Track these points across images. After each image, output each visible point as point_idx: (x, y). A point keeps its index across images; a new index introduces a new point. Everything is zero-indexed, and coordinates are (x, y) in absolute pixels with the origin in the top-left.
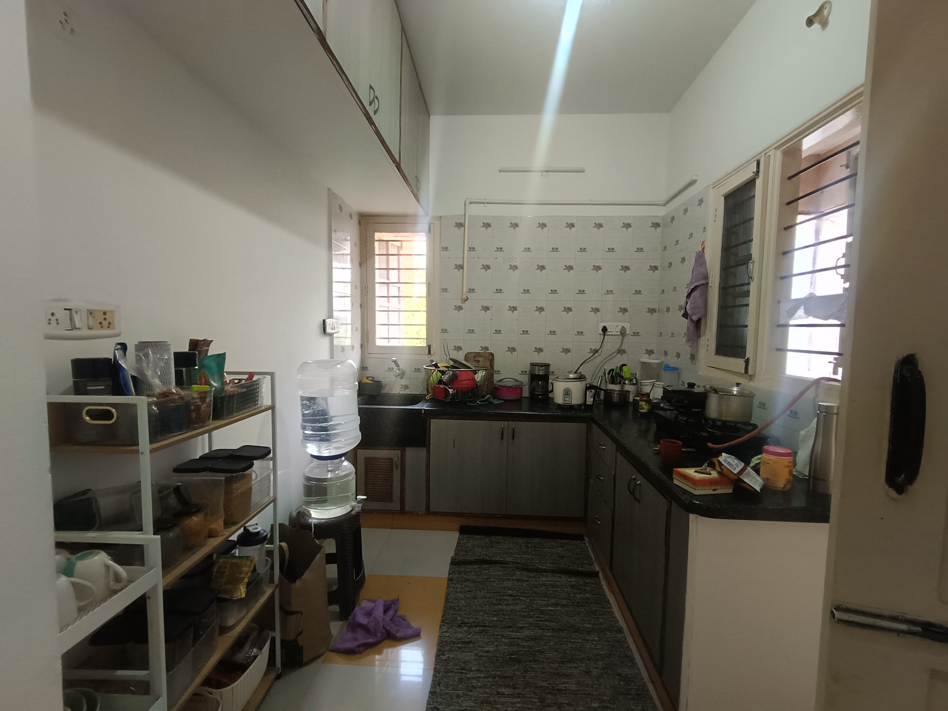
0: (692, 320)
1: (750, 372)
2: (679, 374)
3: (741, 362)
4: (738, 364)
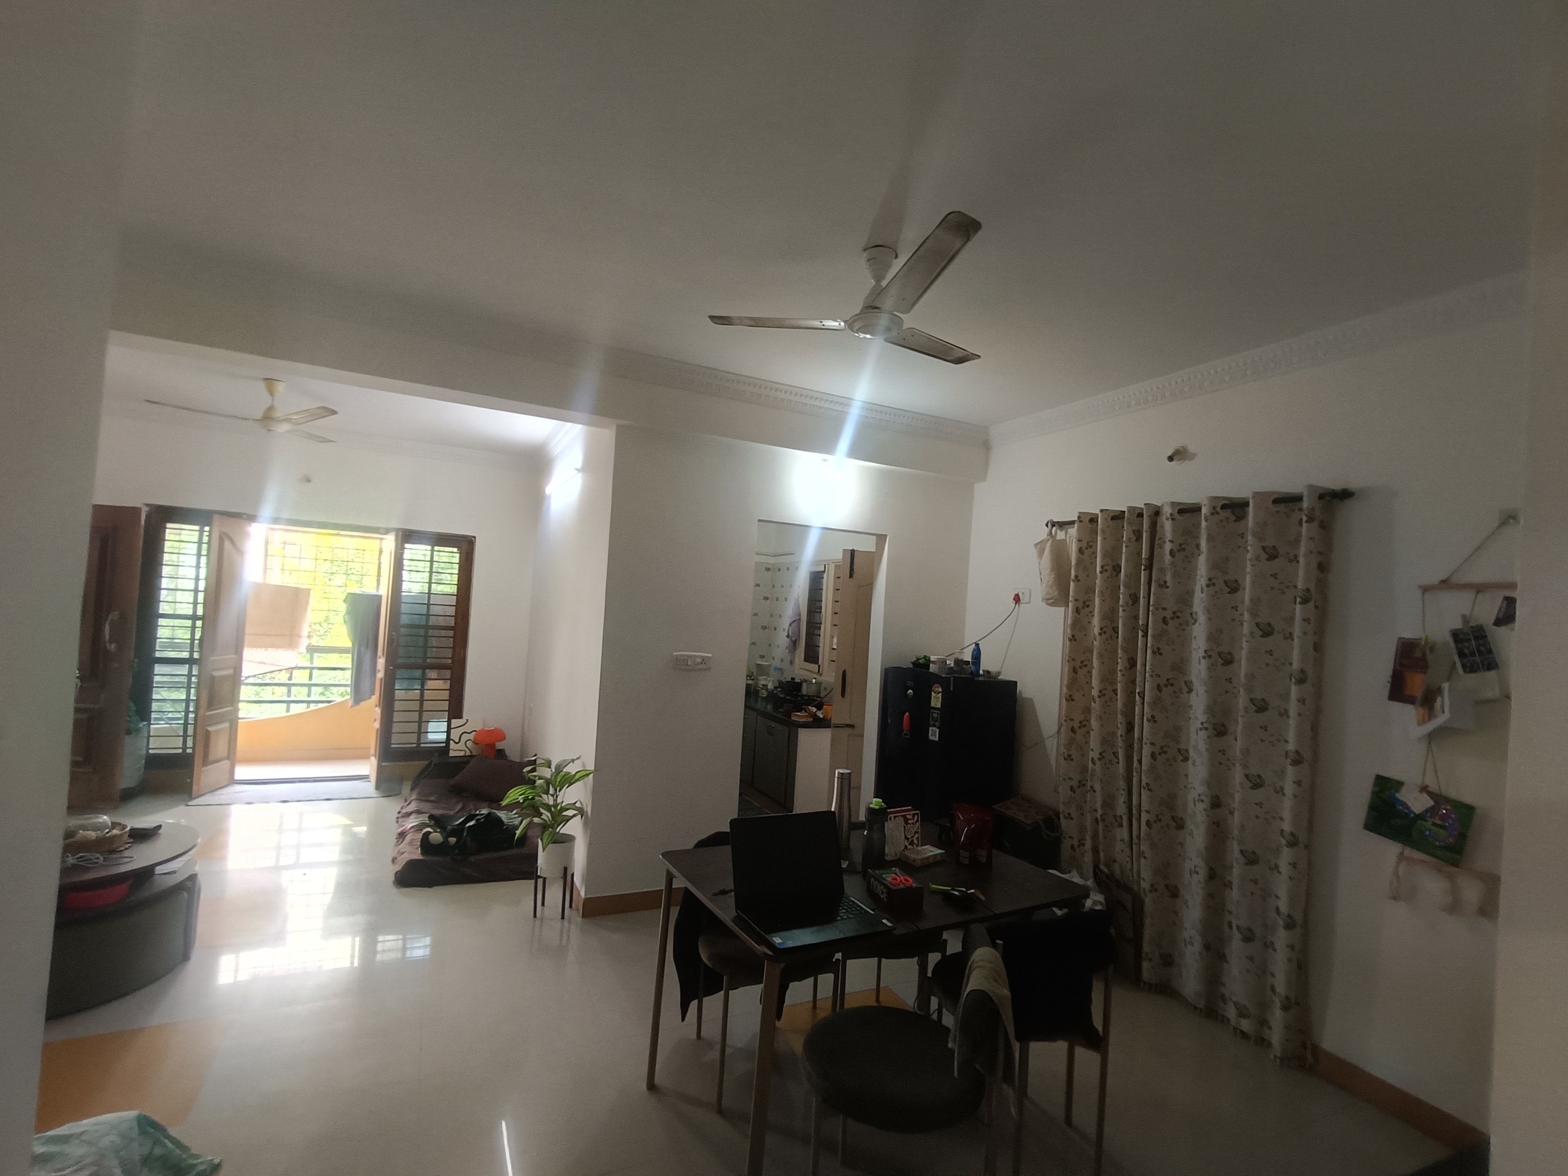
0: (792, 640)
1: (821, 672)
2: (783, 673)
3: (817, 666)
4: (814, 667)
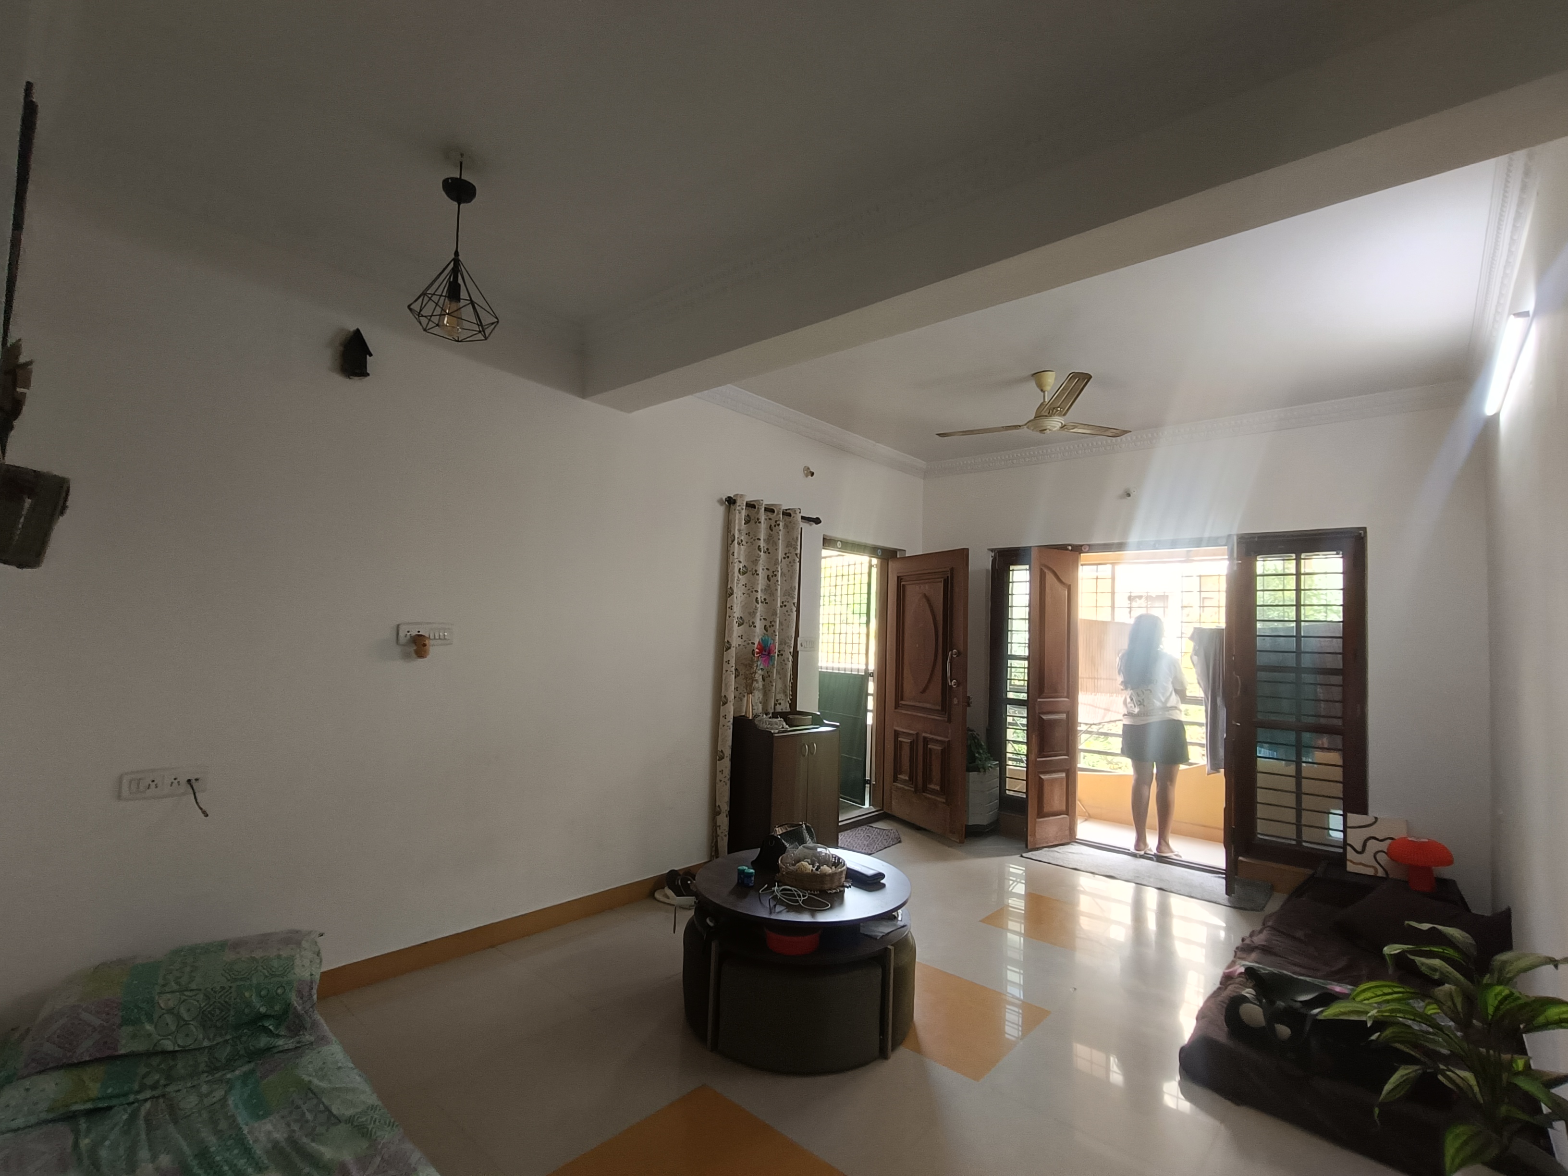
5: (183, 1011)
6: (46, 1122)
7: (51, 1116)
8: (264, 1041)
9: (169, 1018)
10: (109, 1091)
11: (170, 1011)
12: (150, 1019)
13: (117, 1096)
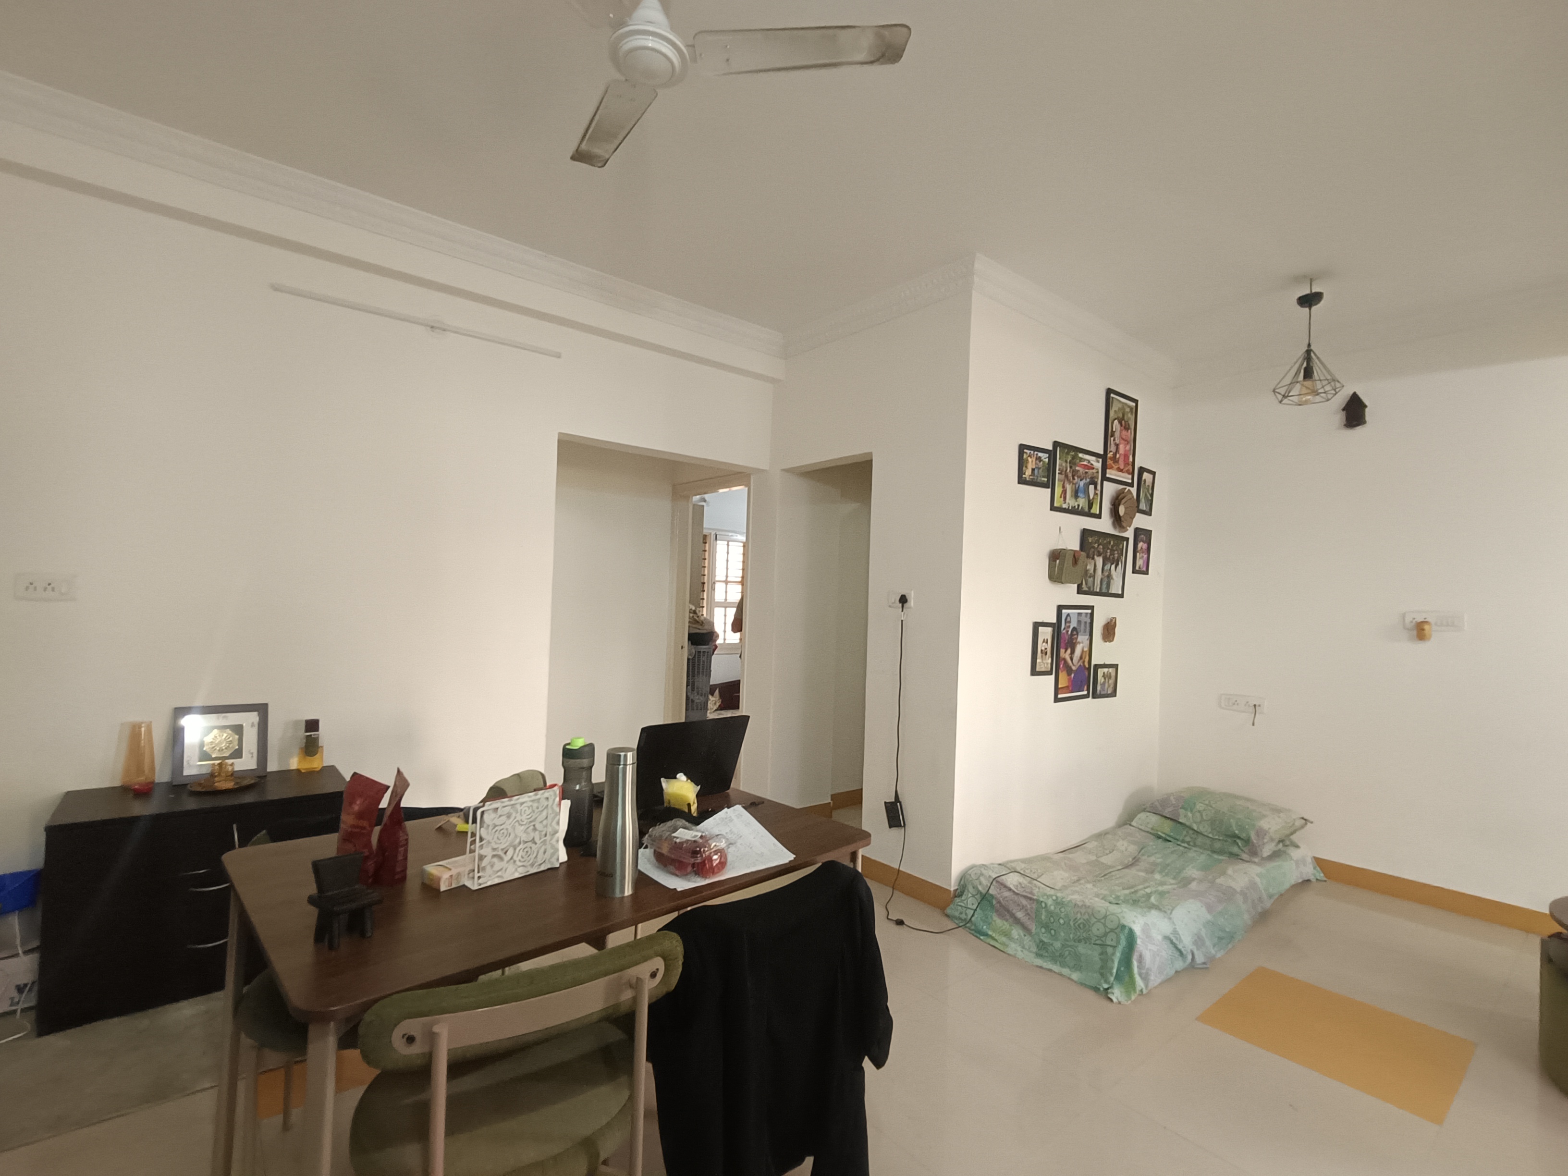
5: (1204, 814)
6: (1148, 832)
7: (1152, 832)
8: (1235, 849)
9: (1198, 814)
10: (1172, 834)
11: (1199, 812)
12: (1191, 811)
13: (1175, 839)
